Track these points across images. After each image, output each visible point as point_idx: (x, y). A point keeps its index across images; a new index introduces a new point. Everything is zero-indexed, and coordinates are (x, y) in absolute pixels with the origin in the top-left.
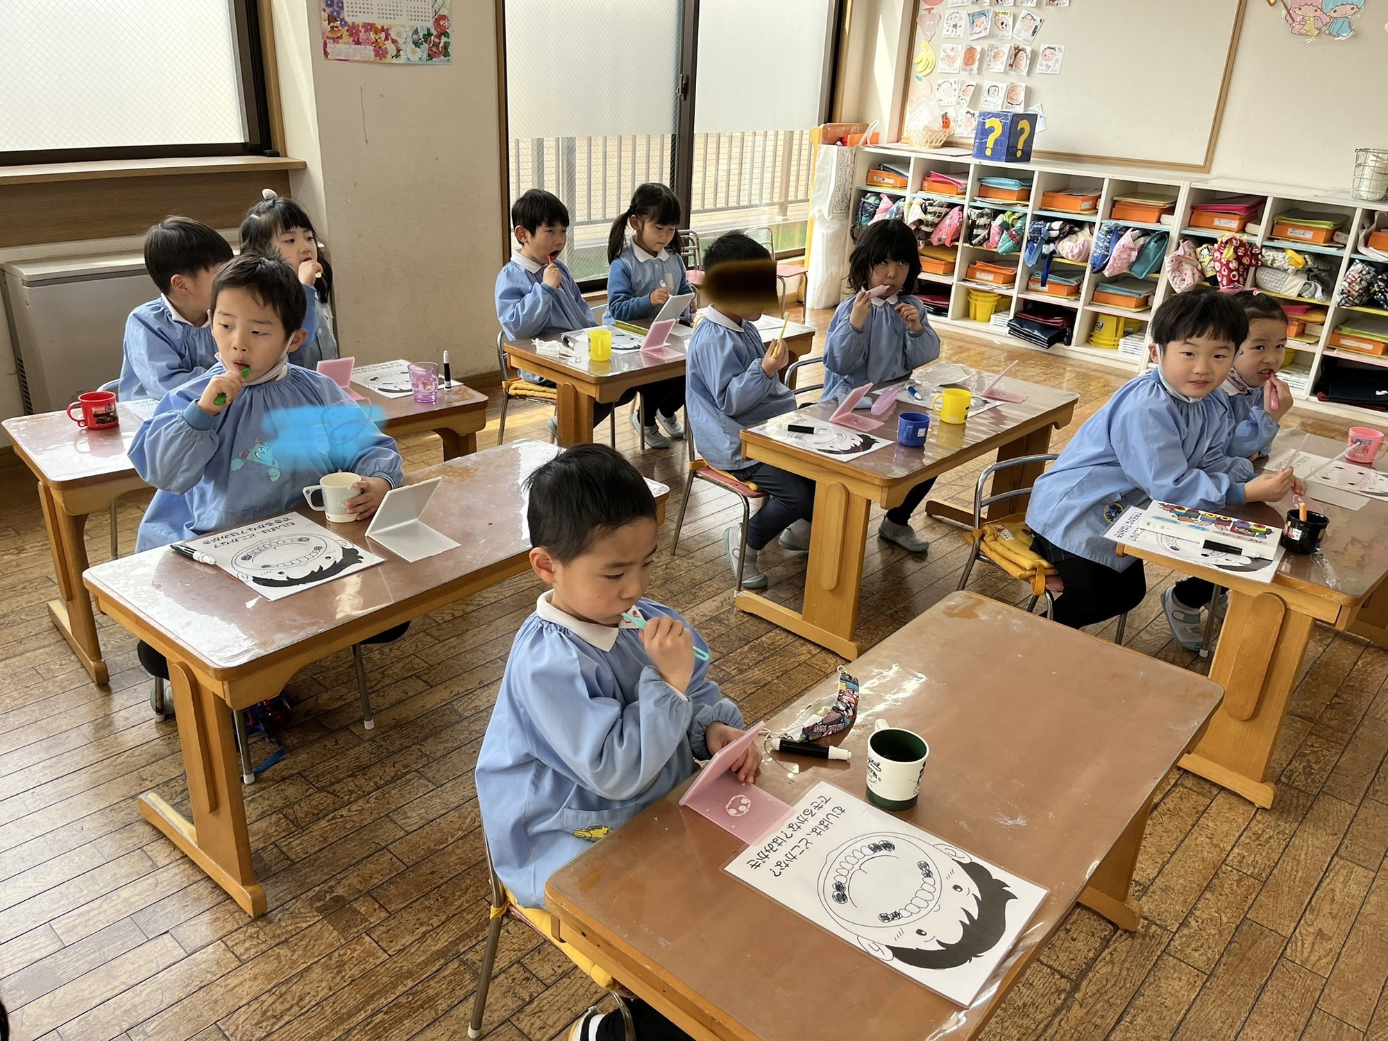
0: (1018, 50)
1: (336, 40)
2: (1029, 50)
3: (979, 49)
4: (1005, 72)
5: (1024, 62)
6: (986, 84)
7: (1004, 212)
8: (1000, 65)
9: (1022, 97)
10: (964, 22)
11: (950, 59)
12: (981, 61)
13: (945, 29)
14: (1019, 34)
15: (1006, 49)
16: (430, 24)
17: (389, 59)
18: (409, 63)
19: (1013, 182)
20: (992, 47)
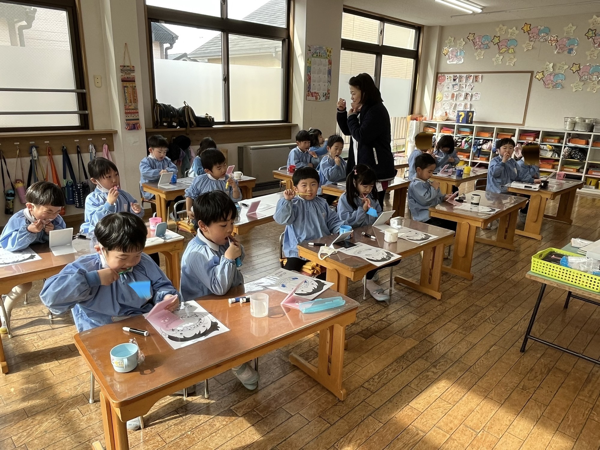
0: (467, 94)
1: (308, 96)
2: (470, 94)
3: (455, 94)
4: (464, 100)
5: (469, 98)
6: (458, 104)
7: (466, 138)
8: (462, 98)
9: (469, 106)
10: (451, 87)
11: (447, 97)
12: (456, 97)
13: (446, 89)
14: (467, 90)
15: (463, 94)
16: (326, 92)
17: (318, 100)
18: (322, 101)
19: (468, 129)
20: (459, 93)
